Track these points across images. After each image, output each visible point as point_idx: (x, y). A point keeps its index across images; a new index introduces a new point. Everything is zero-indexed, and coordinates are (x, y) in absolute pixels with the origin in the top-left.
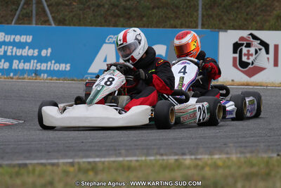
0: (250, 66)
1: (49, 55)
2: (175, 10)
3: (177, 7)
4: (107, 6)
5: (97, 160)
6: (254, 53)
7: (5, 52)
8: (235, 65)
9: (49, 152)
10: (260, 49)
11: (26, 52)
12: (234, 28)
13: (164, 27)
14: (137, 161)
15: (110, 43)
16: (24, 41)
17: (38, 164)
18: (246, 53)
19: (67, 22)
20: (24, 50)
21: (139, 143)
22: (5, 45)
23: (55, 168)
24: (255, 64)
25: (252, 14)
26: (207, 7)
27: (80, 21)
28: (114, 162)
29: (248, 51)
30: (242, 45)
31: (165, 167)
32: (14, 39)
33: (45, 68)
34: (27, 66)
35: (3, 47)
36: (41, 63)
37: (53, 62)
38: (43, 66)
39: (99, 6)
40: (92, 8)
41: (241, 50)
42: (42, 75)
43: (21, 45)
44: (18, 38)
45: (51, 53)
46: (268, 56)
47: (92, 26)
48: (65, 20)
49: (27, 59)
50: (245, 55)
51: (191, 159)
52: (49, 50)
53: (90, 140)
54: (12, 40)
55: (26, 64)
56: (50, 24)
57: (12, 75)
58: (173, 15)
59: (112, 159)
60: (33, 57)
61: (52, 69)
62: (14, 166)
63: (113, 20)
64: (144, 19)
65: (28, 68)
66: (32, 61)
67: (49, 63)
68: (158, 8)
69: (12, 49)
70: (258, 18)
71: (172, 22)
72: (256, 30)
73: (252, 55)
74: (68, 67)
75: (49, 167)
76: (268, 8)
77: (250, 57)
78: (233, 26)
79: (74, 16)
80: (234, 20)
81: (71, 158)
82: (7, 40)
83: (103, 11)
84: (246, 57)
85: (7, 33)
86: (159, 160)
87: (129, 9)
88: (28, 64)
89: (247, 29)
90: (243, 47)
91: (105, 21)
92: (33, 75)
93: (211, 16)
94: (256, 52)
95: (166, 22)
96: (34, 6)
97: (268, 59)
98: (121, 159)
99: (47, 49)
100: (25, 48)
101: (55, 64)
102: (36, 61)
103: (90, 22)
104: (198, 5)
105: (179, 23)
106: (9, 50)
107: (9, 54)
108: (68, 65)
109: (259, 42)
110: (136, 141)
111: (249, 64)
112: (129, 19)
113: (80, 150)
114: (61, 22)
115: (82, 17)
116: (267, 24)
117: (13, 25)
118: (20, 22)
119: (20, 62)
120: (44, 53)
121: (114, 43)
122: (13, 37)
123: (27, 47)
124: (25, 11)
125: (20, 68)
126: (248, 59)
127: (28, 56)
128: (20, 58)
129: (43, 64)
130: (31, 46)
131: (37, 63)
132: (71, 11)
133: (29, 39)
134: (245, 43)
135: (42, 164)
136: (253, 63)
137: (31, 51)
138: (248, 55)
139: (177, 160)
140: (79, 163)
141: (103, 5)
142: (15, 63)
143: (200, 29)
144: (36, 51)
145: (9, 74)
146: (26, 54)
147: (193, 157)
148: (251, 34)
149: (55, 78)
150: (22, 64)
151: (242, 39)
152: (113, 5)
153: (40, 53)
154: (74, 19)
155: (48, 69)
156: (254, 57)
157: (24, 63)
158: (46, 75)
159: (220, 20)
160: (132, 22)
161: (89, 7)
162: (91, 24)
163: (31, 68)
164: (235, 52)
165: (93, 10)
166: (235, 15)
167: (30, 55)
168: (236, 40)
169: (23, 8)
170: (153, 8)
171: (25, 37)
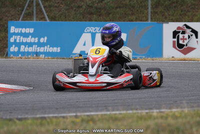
0: (185, 47)
1: (45, 41)
2: (132, 9)
3: (133, 7)
4: (84, 7)
5: (92, 113)
6: (187, 38)
7: (15, 40)
8: (174, 46)
9: (57, 109)
10: (192, 35)
11: (30, 40)
12: (173, 21)
13: (124, 21)
14: (120, 114)
15: (88, 32)
16: (28, 32)
17: (53, 117)
18: (182, 38)
19: (57, 19)
20: (28, 38)
21: (116, 101)
22: (15, 35)
23: (65, 120)
24: (189, 45)
25: (185, 10)
26: (154, 6)
27: (66, 17)
28: (105, 115)
29: (184, 37)
30: (179, 32)
31: (141, 118)
32: (21, 31)
33: (43, 51)
34: (31, 49)
35: (14, 36)
36: (40, 47)
37: (48, 46)
38: (42, 49)
39: (79, 7)
40: (74, 9)
41: (178, 36)
42: (41, 56)
43: (26, 35)
44: (23, 30)
45: (47, 40)
46: (197, 40)
47: (74, 21)
48: (55, 17)
49: (30, 45)
50: (181, 39)
51: (157, 112)
52: (46, 38)
53: (82, 100)
54: (20, 32)
55: (30, 48)
56: (46, 20)
57: (20, 56)
58: (130, 13)
59: (103, 113)
60: (34, 43)
61: (48, 51)
62: (37, 119)
63: (89, 16)
64: (111, 15)
65: (31, 51)
66: (34, 46)
67: (46, 47)
68: (120, 7)
69: (20, 38)
70: (190, 14)
71: (130, 17)
72: (189, 22)
73: (186, 39)
74: (59, 50)
75: (61, 119)
76: (197, 7)
77: (185, 41)
78: (172, 19)
79: (62, 14)
80: (173, 15)
81: (74, 113)
82: (16, 32)
83: (81, 10)
84: (182, 41)
85: (16, 27)
86: (136, 113)
87: (100, 9)
88: (31, 48)
89: (182, 21)
90: (180, 34)
91: (83, 18)
92: (35, 55)
93: (157, 13)
94: (189, 37)
95: (125, 17)
96: (35, 8)
97: (197, 42)
98: (108, 113)
99: (44, 38)
100: (29, 37)
101: (49, 47)
102: (36, 46)
103: (73, 18)
104: (148, 5)
105: (135, 18)
106: (18, 39)
107: (18, 41)
108: (59, 48)
109: (191, 30)
110: (114, 100)
111: (184, 45)
112: (100, 16)
113: (78, 107)
114: (53, 19)
115: (67, 14)
116: (196, 17)
117: (20, 21)
118: (25, 19)
119: (25, 47)
120: (42, 40)
121: (90, 32)
122: (20, 29)
123: (30, 37)
124: (28, 11)
125: (26, 51)
126: (183, 42)
127: (31, 42)
128: (25, 44)
129: (41, 48)
130: (33, 35)
131: (37, 47)
132: (60, 11)
133: (32, 30)
134: (181, 31)
135: (56, 117)
136: (187, 45)
137: (33, 38)
138: (184, 39)
139: (147, 113)
140: (81, 116)
141: (82, 6)
142: (22, 47)
143: (149, 22)
144: (37, 39)
145: (18, 56)
146: (29, 41)
147: (158, 111)
148: (185, 25)
149: (50, 57)
150: (27, 48)
151: (179, 28)
152: (89, 6)
153: (39, 40)
154: (62, 16)
155: (45, 51)
156: (188, 40)
157: (28, 47)
158: (43, 56)
159: (162, 16)
160: (102, 18)
161: (72, 8)
162: (74, 19)
163: (33, 51)
164: (174, 37)
165: (75, 10)
166: (173, 12)
167: (32, 41)
168: (175, 29)
169: (27, 9)
170: (116, 8)
171: (28, 29)
